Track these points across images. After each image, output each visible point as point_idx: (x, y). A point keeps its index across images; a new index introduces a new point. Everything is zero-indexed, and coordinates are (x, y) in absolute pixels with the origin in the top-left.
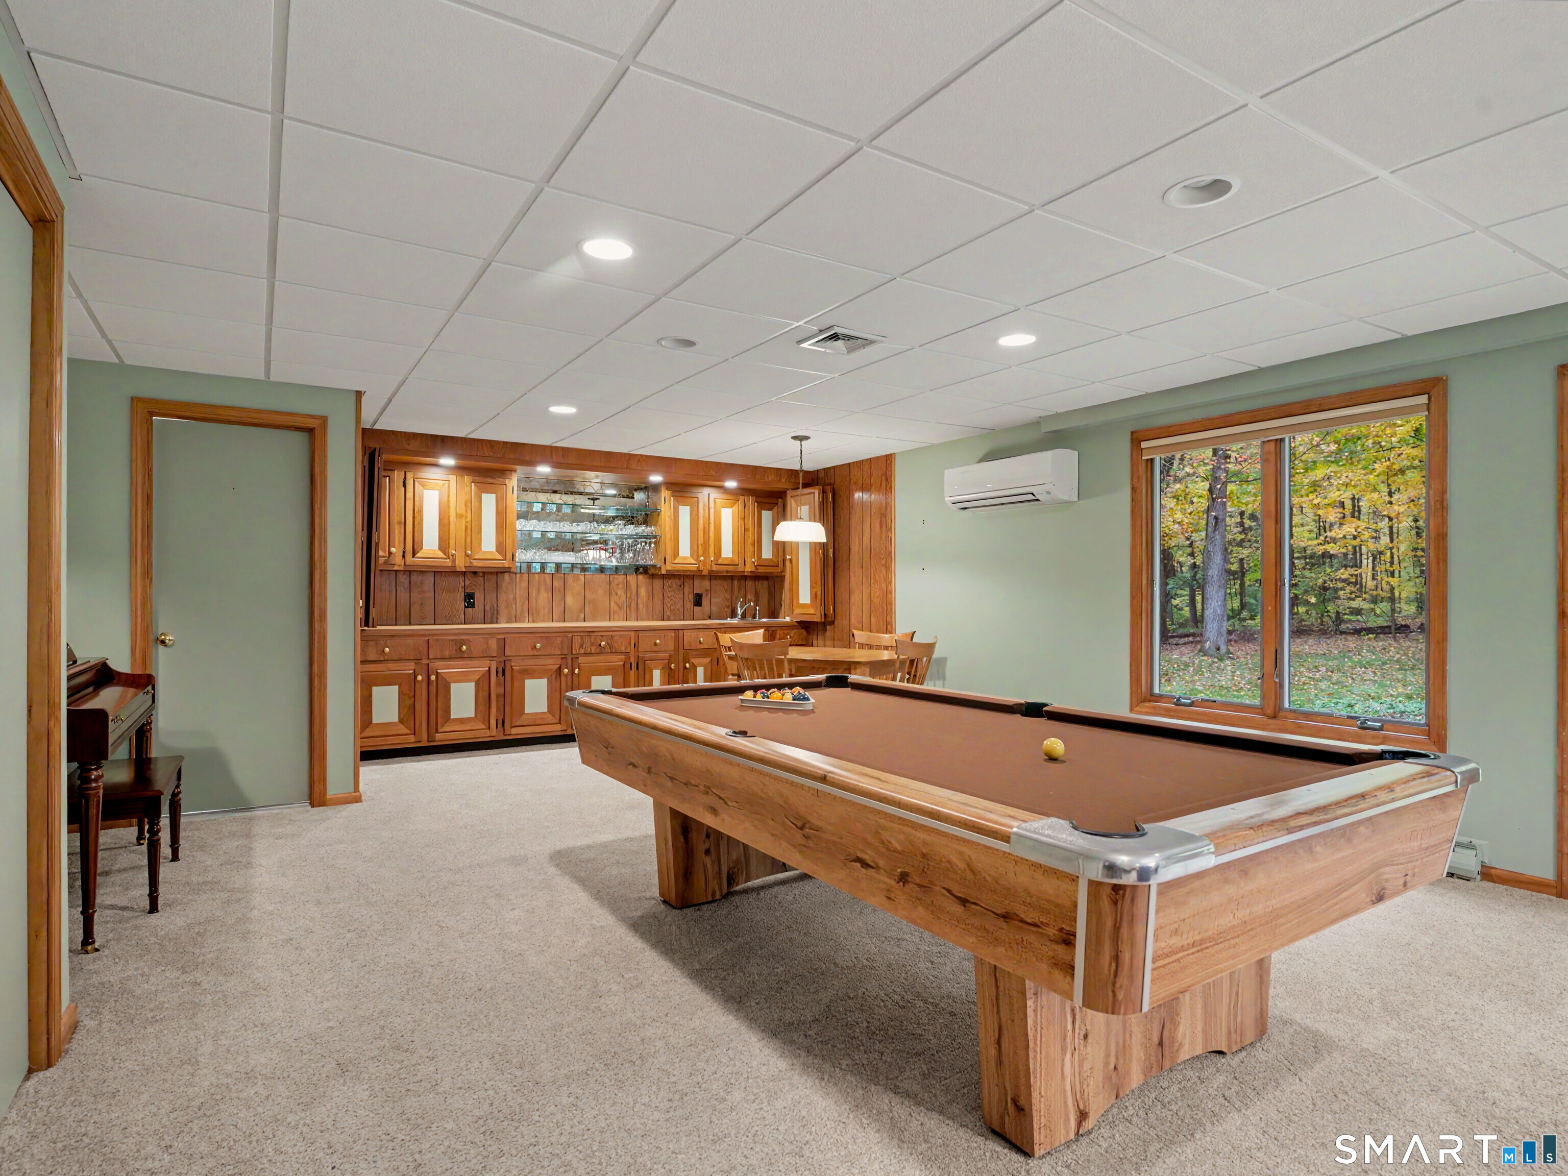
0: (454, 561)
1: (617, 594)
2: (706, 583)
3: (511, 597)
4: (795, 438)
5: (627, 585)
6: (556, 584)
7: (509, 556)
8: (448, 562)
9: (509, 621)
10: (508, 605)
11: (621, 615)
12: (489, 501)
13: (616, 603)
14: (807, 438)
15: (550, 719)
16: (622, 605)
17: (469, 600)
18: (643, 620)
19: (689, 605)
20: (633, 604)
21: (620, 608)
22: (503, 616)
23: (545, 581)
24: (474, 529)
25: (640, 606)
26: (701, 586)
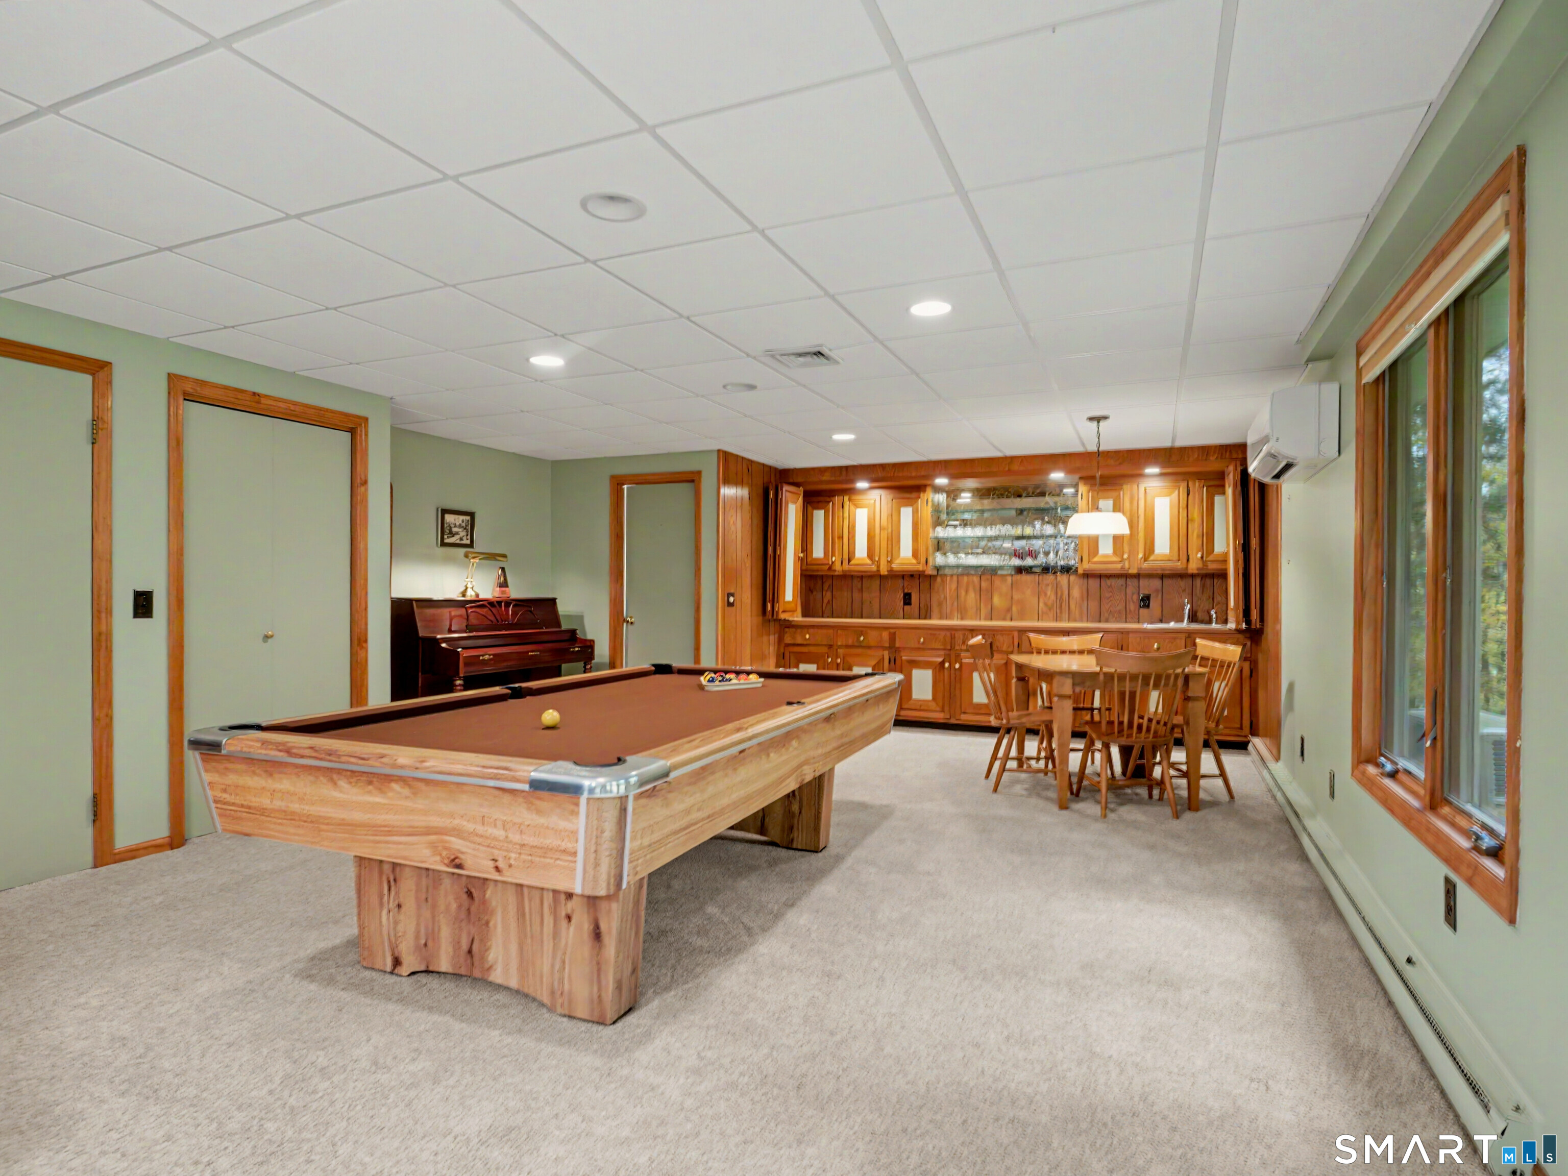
0: (878, 566)
1: (1046, 594)
2: (1157, 583)
3: (942, 596)
4: (1091, 419)
5: (1057, 586)
6: (984, 584)
7: (923, 561)
8: (874, 568)
9: (941, 618)
10: (940, 604)
11: (1051, 615)
12: (906, 513)
13: (1046, 604)
14: (1105, 418)
15: (933, 706)
16: (1053, 605)
17: (907, 600)
18: (1075, 620)
19: (1132, 607)
20: (1065, 606)
21: (1050, 610)
22: (935, 611)
23: (973, 582)
24: (894, 539)
25: (1073, 606)
26: (1147, 587)
